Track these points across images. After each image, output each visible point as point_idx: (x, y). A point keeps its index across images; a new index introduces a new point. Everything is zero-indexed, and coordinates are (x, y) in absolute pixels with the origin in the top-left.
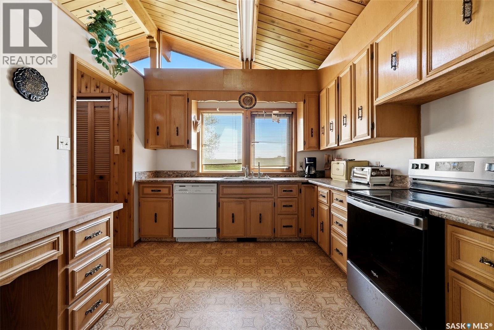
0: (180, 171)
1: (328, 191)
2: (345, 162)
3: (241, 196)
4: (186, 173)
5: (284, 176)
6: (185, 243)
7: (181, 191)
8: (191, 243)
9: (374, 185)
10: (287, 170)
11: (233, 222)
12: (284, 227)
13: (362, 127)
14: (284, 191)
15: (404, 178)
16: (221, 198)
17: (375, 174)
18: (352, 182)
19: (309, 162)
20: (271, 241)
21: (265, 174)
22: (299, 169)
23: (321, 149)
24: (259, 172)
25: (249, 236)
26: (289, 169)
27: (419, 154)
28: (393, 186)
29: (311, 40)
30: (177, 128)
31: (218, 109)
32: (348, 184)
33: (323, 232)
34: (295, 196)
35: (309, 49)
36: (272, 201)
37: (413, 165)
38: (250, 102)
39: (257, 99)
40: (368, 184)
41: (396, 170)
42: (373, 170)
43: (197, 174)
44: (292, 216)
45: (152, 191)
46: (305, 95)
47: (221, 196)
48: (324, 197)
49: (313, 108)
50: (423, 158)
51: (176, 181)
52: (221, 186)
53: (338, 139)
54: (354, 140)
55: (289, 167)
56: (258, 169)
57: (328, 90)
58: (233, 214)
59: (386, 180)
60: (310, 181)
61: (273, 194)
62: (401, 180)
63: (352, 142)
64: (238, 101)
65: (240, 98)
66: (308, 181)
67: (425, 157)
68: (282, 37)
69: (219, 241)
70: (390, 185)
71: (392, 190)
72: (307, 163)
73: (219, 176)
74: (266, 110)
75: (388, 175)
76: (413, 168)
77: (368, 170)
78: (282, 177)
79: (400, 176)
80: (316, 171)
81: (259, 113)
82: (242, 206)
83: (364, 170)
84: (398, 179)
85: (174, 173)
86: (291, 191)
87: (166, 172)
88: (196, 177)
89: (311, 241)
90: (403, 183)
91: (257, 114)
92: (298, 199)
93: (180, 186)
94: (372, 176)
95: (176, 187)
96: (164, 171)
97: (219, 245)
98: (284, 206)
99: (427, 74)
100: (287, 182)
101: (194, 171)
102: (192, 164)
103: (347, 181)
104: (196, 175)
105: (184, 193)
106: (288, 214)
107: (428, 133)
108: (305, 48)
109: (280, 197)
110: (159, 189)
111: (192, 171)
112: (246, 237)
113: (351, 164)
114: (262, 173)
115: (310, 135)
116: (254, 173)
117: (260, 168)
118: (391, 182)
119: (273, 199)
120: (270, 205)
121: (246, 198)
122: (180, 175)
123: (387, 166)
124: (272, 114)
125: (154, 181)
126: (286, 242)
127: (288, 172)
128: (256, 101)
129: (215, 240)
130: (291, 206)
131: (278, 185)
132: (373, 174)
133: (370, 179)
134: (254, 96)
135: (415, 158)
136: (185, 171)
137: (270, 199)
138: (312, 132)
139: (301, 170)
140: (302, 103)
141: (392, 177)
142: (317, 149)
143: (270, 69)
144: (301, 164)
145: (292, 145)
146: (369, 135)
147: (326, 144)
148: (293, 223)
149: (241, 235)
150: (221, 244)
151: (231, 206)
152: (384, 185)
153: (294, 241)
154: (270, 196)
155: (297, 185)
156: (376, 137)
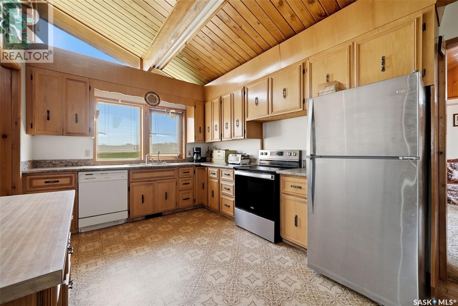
0: (71, 160)
1: (218, 170)
2: (224, 151)
3: (150, 179)
4: (78, 162)
5: (177, 161)
6: (92, 231)
7: (88, 180)
8: (99, 229)
9: (243, 164)
10: (179, 157)
11: (143, 202)
12: (184, 199)
13: (239, 131)
14: (184, 173)
15: (255, 160)
16: (132, 182)
17: (243, 158)
18: (229, 164)
19: (197, 151)
20: (173, 212)
21: (163, 161)
22: (188, 156)
23: (206, 142)
24: (158, 159)
25: (157, 211)
26: (180, 156)
27: (262, 148)
28: (250, 164)
29: (204, 67)
30: (76, 115)
31: (120, 101)
32: (226, 165)
33: (213, 197)
34: (191, 176)
35: (200, 71)
36: (175, 181)
37: (261, 153)
38: (155, 100)
39: (160, 99)
40: (239, 164)
41: (252, 156)
42: (242, 156)
43: (94, 163)
44: (189, 191)
45: (46, 182)
46: (195, 102)
47: (131, 181)
48: (214, 174)
49: (201, 113)
50: (264, 150)
51: (82, 170)
52: (131, 172)
53: (221, 136)
54: (233, 138)
55: (180, 155)
56: (157, 156)
57: (213, 104)
58: (143, 196)
59: (247, 161)
60: (202, 164)
61: (176, 176)
62: (254, 161)
63: (231, 139)
64: (144, 98)
65: (146, 96)
66: (200, 164)
67: (265, 149)
68: (184, 58)
69: (128, 221)
70: (249, 164)
71: (250, 166)
72: (195, 151)
73: (118, 164)
74: (167, 108)
75: (248, 159)
76: (261, 154)
77: (239, 156)
78: (175, 162)
79: (254, 159)
80: (201, 158)
81: (156, 109)
82: (151, 188)
83: (237, 156)
84: (253, 160)
85: (61, 163)
86: (189, 172)
87: (49, 161)
88: (92, 165)
89: (201, 207)
90: (255, 162)
91: (154, 110)
92: (193, 178)
93: (86, 175)
94: (241, 159)
95: (81, 177)
96: (47, 160)
97: (131, 225)
98: (184, 184)
99: (271, 113)
100: (187, 166)
101: (88, 160)
102: (87, 152)
103: (226, 163)
104: (92, 163)
105: (91, 181)
106: (187, 190)
107: (266, 137)
108: (198, 70)
109: (181, 177)
110: (56, 180)
111: (87, 160)
112: (154, 213)
113: (228, 153)
114: (161, 159)
115: (199, 132)
116: (154, 160)
117: (159, 155)
118: (249, 162)
119: (176, 180)
120: (174, 183)
121: (154, 181)
122: (70, 164)
123: (248, 154)
124: (169, 112)
125: (51, 171)
126: (184, 211)
127: (180, 159)
128: (159, 100)
129: (124, 222)
130: (189, 183)
131: (180, 169)
132: (242, 158)
133: (241, 161)
134: (158, 96)
135: (261, 150)
136: (77, 160)
137: (174, 180)
138: (200, 130)
139: (190, 157)
140: (193, 107)
141: (250, 160)
142: (204, 142)
143: (170, 77)
144: (189, 152)
145: (182, 137)
146: (243, 136)
147: (211, 139)
148: (191, 196)
149: (150, 212)
150: (132, 223)
151: (140, 190)
152: (246, 164)
153: (190, 209)
154: (174, 177)
155: (192, 168)
156: (247, 138)
